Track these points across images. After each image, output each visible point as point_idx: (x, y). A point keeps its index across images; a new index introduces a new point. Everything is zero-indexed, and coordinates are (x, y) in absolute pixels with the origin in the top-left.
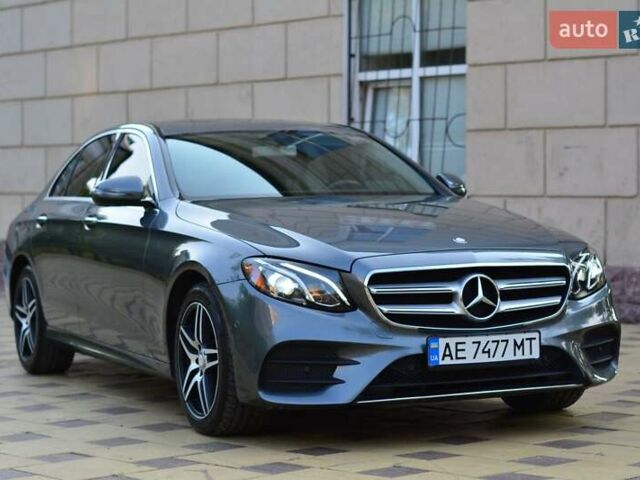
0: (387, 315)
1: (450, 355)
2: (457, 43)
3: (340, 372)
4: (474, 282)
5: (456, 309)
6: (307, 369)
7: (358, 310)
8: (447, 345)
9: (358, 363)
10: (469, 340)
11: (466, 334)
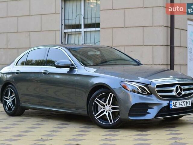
0: (160, 96)
1: (174, 106)
2: (97, 22)
3: (149, 111)
4: (177, 87)
5: (174, 94)
6: (141, 110)
7: (152, 95)
8: (174, 103)
9: (154, 108)
10: (178, 102)
11: (177, 100)
